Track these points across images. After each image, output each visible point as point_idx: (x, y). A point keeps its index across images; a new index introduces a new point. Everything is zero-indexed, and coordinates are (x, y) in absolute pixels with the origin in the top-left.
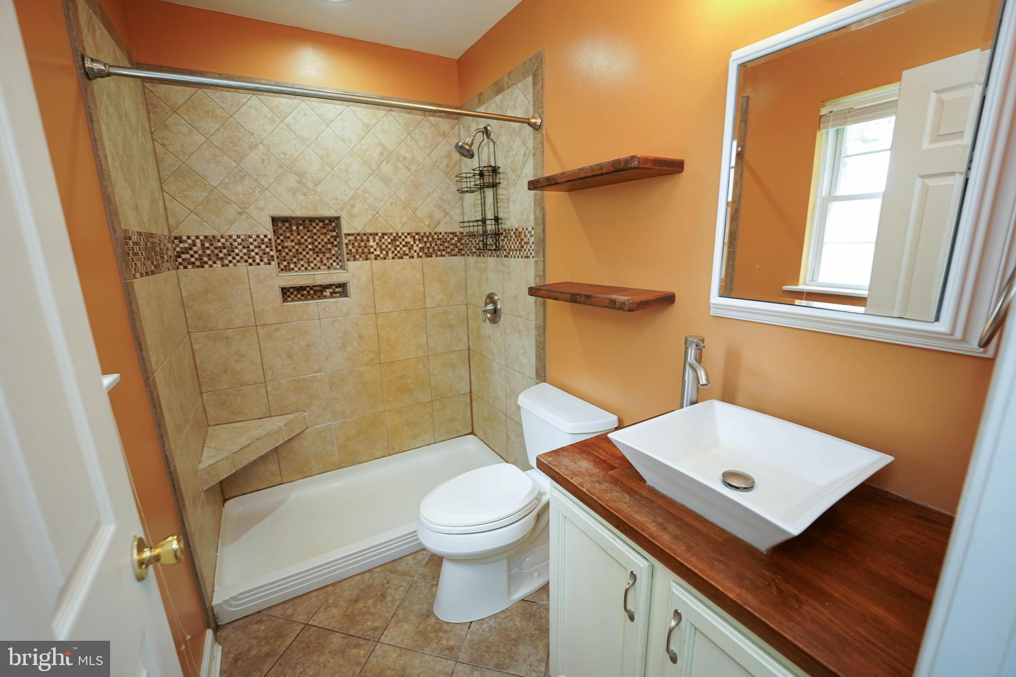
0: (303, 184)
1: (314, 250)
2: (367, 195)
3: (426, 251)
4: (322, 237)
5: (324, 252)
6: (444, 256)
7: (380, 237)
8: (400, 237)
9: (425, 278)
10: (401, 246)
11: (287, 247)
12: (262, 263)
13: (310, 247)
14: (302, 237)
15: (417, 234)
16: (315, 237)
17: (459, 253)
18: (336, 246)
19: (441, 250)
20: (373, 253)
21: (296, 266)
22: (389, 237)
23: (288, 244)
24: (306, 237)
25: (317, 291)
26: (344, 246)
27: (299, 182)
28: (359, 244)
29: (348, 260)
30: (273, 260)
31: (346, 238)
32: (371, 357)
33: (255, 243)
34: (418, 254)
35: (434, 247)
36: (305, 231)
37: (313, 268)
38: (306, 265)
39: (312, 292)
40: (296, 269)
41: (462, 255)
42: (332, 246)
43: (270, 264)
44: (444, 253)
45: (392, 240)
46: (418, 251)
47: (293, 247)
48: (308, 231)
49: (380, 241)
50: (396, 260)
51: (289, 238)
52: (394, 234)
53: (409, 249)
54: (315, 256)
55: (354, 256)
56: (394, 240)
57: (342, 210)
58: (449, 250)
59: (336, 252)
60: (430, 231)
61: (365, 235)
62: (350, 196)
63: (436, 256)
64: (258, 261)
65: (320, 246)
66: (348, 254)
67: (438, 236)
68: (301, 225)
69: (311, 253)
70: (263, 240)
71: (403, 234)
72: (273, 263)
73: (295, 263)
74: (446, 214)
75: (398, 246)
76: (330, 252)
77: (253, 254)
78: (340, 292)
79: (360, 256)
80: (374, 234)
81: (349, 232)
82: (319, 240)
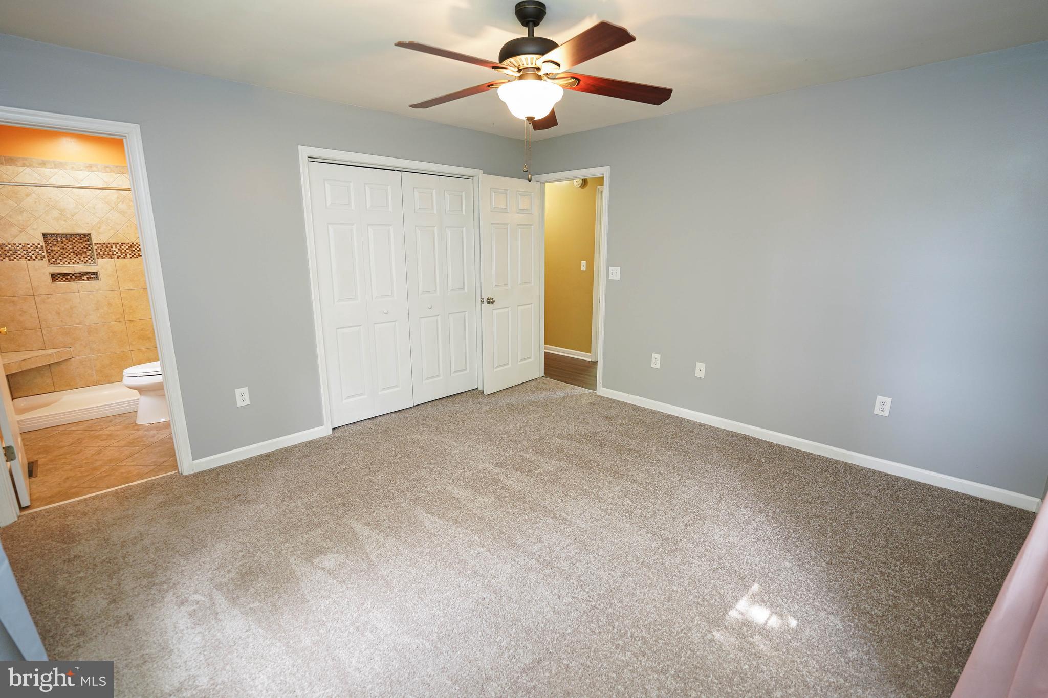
0: (63, 215)
2: (109, 221)
4: (79, 245)
5: (81, 254)
7: (120, 245)
8: (135, 245)
10: (136, 251)
11: (54, 250)
12: (37, 259)
13: (71, 250)
14: (65, 245)
16: (75, 245)
18: (90, 250)
20: (115, 254)
21: (61, 261)
22: (127, 246)
23: (55, 248)
24: (67, 245)
25: (79, 276)
26: (95, 250)
27: (61, 214)
28: (105, 249)
29: (98, 258)
30: (45, 258)
31: (96, 246)
32: (118, 316)
33: (32, 248)
36: (67, 241)
37: (73, 263)
38: (69, 261)
39: (73, 277)
40: (62, 263)
42: (87, 250)
43: (42, 260)
45: (129, 247)
47: (59, 250)
48: (69, 241)
49: (121, 247)
50: (133, 259)
51: (55, 245)
52: (131, 244)
54: (75, 256)
55: (102, 256)
56: (131, 247)
57: (92, 230)
59: (90, 253)
61: (109, 244)
62: (97, 221)
64: (34, 258)
65: (78, 250)
66: (97, 255)
68: (64, 238)
69: (72, 254)
70: (37, 246)
71: (137, 244)
73: (61, 259)
75: (134, 251)
76: (86, 254)
77: (30, 254)
78: (94, 277)
79: (107, 256)
80: (116, 243)
81: (97, 242)
82: (78, 247)
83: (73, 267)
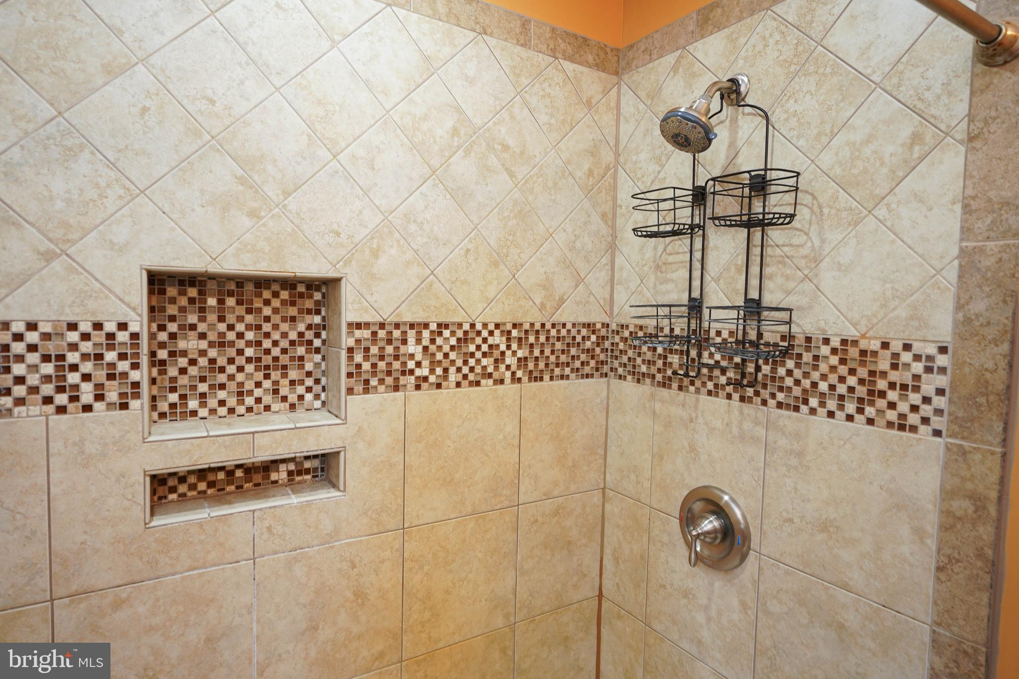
0: (251, 187)
1: (259, 360)
2: (413, 228)
3: (531, 366)
4: (284, 327)
5: (285, 367)
6: (568, 377)
7: (432, 332)
8: (479, 333)
9: (524, 432)
10: (478, 355)
11: (184, 353)
12: (99, 406)
13: (249, 352)
14: (231, 327)
15: (515, 326)
16: (267, 327)
17: (597, 370)
18: (317, 351)
19: (563, 363)
20: (412, 372)
21: (203, 404)
22: (453, 334)
23: (190, 344)
24: (240, 327)
26: (344, 354)
27: (241, 181)
28: (382, 349)
29: (350, 391)
30: (137, 396)
31: (350, 333)
32: (379, 647)
33: (86, 347)
34: (513, 374)
35: (548, 357)
36: (241, 310)
37: (250, 410)
38: (232, 402)
40: (203, 412)
41: (602, 375)
42: (308, 351)
43: (124, 406)
44: (567, 371)
45: (459, 340)
46: (514, 368)
47: (203, 353)
48: (249, 311)
49: (433, 341)
50: (465, 390)
51: (193, 327)
52: (466, 327)
53: (496, 361)
54: (259, 376)
55: (367, 382)
56: (464, 340)
57: (347, 263)
58: (577, 364)
59: (317, 365)
60: (544, 320)
61: (397, 326)
62: (371, 226)
63: (552, 378)
64: (87, 397)
65: (276, 352)
66: (350, 375)
67: (558, 331)
68: (231, 294)
69: (249, 368)
70: (111, 336)
71: (485, 325)
72: (134, 404)
73: (203, 395)
74: (579, 281)
75: (472, 355)
76: (301, 367)
77: (73, 378)
78: (315, 470)
79: (381, 381)
80: (419, 324)
81: (358, 320)
82: (276, 336)
83: (253, 433)
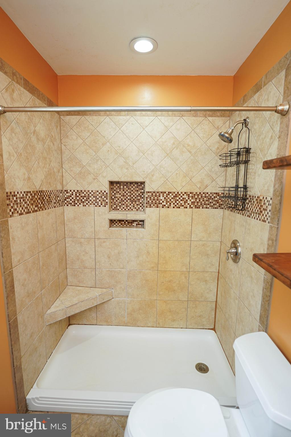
0: (127, 163)
1: (130, 199)
2: (162, 169)
3: (196, 204)
4: (136, 192)
5: (136, 201)
6: (208, 208)
7: (167, 194)
8: (180, 195)
9: (193, 222)
10: (180, 200)
11: (117, 197)
12: (101, 206)
13: (129, 198)
14: (125, 192)
15: (191, 193)
16: (132, 192)
17: (219, 206)
18: (143, 198)
19: (207, 204)
20: (161, 204)
21: (120, 208)
22: (172, 195)
23: (118, 195)
24: (127, 192)
25: (130, 223)
26: (146, 199)
27: (125, 162)
28: (154, 198)
29: (147, 207)
30: (107, 205)
31: (147, 194)
32: (153, 266)
33: (100, 195)
34: (190, 206)
35: (201, 202)
36: (127, 189)
37: (129, 210)
38: (125, 208)
39: (127, 223)
40: (120, 209)
41: (221, 208)
42: (141, 198)
43: (105, 206)
44: (208, 206)
45: (174, 196)
46: (190, 204)
47: (120, 197)
48: (129, 189)
49: (167, 196)
50: (175, 209)
51: (118, 192)
52: (176, 193)
53: (185, 202)
54: (131, 203)
55: (150, 205)
56: (176, 196)
57: (146, 178)
58: (212, 204)
59: (142, 201)
60: (200, 192)
61: (158, 192)
62: (152, 170)
63: (203, 208)
64: (100, 204)
65: (134, 198)
66: (147, 203)
67: (205, 195)
68: (125, 185)
69: (129, 201)
70: (103, 193)
71: (182, 193)
72: (107, 206)
73: (120, 206)
74: (213, 180)
75: (178, 200)
76: (139, 201)
77: (98, 201)
78: (142, 224)
79: (154, 205)
80: (163, 192)
81: (149, 191)
82: (134, 194)
83: (127, 214)
